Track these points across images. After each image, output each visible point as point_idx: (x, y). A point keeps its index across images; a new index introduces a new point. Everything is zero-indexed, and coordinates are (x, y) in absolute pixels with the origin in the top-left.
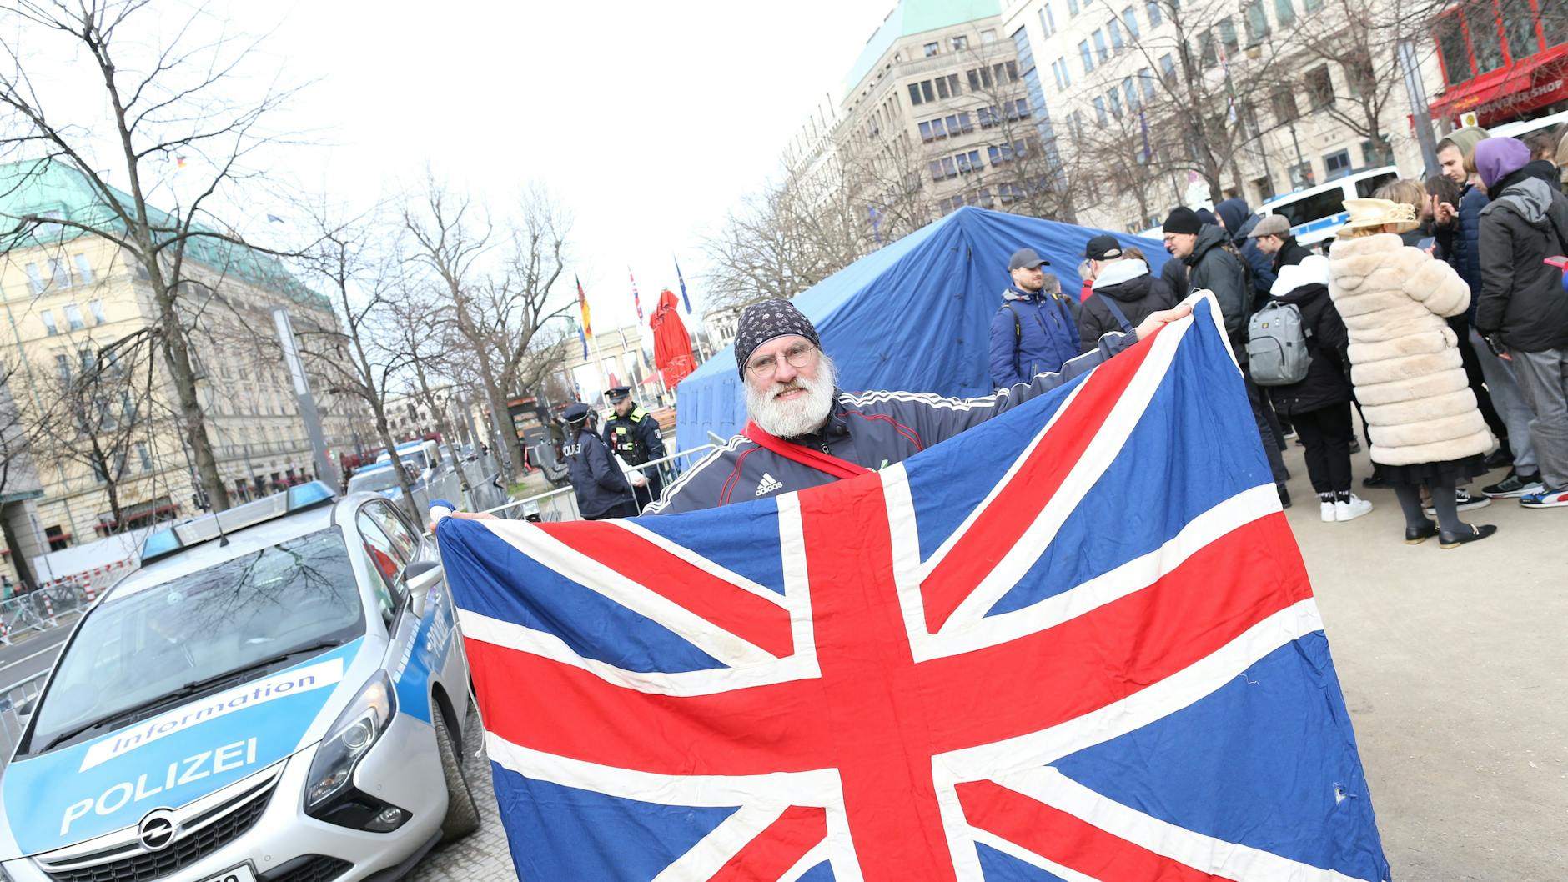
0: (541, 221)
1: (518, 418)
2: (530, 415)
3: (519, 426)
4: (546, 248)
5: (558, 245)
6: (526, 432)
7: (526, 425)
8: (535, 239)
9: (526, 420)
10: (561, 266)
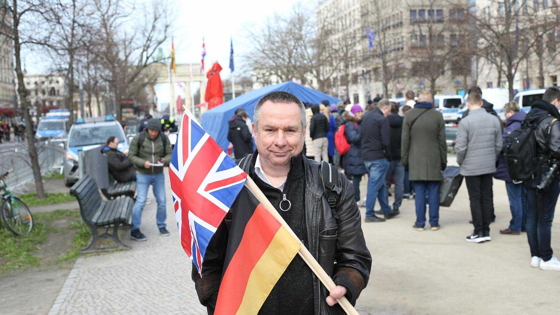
0: (161, 11)
1: (124, 110)
2: (130, 110)
3: (124, 115)
4: (160, 25)
5: (167, 26)
6: (128, 119)
7: (128, 115)
8: (156, 19)
9: (128, 112)
10: (166, 37)
